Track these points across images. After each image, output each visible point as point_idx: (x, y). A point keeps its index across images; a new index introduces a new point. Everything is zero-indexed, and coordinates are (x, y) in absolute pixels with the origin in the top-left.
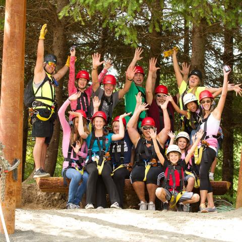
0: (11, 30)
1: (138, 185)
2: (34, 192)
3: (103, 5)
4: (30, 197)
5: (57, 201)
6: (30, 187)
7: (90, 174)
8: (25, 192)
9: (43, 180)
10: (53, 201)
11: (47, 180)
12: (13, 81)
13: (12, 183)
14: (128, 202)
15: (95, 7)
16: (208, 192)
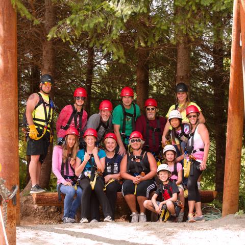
0: (4, 66)
1: (129, 197)
2: (31, 205)
3: (89, 26)
4: (27, 211)
5: (53, 213)
6: (26, 201)
7: (84, 190)
8: (22, 206)
9: (40, 195)
10: (49, 213)
11: (43, 195)
12: (9, 114)
13: (12, 208)
14: (121, 212)
15: (82, 28)
16: (196, 202)
